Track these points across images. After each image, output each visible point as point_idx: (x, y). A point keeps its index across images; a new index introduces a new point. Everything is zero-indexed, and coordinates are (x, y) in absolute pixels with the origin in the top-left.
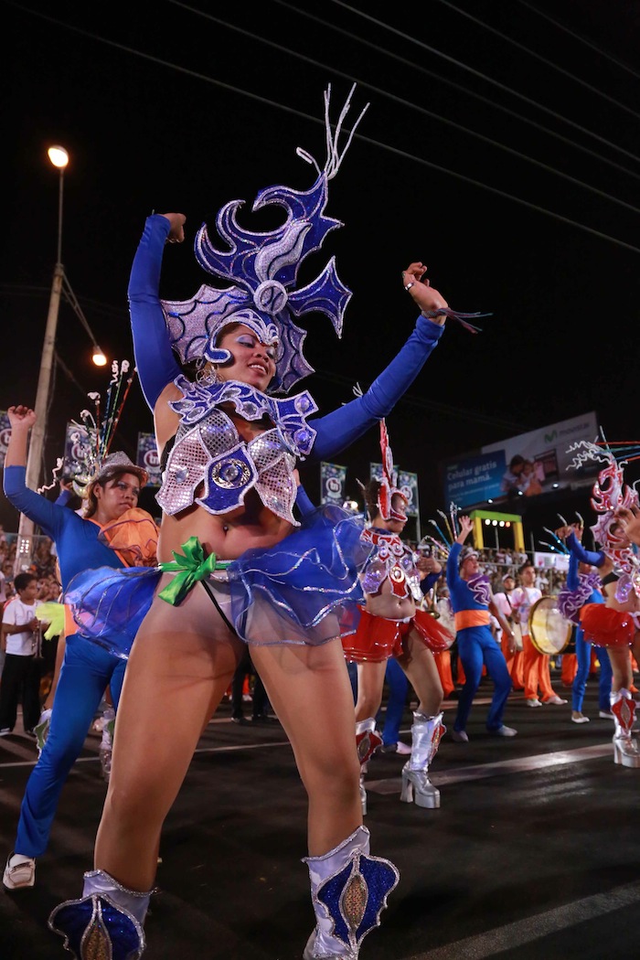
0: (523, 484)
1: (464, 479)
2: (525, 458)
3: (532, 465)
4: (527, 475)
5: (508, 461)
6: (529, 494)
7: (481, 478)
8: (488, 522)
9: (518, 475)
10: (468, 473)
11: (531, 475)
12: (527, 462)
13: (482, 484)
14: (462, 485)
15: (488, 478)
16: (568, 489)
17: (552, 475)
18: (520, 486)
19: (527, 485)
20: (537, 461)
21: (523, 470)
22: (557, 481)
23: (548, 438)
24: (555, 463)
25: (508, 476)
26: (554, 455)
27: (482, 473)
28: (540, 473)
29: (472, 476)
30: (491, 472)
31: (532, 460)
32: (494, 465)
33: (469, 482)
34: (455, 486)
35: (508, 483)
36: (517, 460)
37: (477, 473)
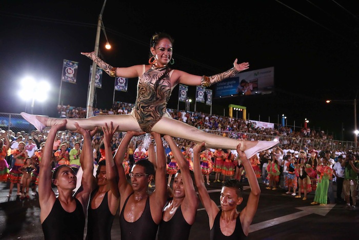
0: (244, 90)
1: (223, 86)
2: (246, 81)
3: (249, 84)
4: (246, 87)
5: (240, 81)
6: (246, 94)
7: (229, 86)
8: (235, 109)
9: (243, 87)
10: (225, 84)
11: (248, 87)
12: (247, 82)
13: (229, 89)
14: (222, 88)
15: (232, 86)
16: (260, 94)
17: (255, 88)
18: (243, 91)
19: (246, 91)
20: (250, 82)
21: (245, 85)
22: (257, 90)
23: (256, 74)
24: (257, 84)
25: (239, 87)
26: (257, 81)
27: (230, 85)
28: (251, 87)
29: (226, 85)
30: (233, 84)
31: (249, 82)
32: (235, 82)
33: (225, 87)
34: (219, 88)
35: (239, 89)
36: (243, 81)
37: (228, 84)
